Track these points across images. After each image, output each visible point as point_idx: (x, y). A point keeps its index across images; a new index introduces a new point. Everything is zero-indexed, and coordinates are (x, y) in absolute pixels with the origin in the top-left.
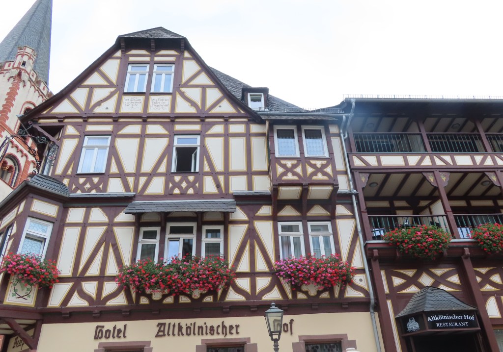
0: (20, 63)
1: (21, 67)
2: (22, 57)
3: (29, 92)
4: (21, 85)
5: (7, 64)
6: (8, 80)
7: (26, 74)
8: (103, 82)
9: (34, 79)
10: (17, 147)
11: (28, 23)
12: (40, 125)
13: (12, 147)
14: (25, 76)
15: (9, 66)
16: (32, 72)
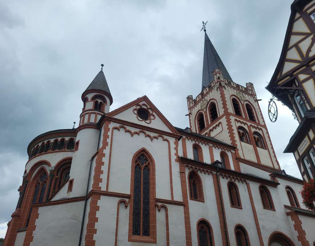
0: (217, 79)
1: (219, 80)
2: (216, 75)
3: (228, 90)
4: (224, 89)
5: (212, 83)
6: (217, 90)
7: (223, 82)
8: (300, 38)
9: (227, 83)
10: (240, 121)
11: (208, 59)
12: (281, 86)
13: (238, 122)
14: (223, 84)
15: (213, 84)
16: (224, 79)
